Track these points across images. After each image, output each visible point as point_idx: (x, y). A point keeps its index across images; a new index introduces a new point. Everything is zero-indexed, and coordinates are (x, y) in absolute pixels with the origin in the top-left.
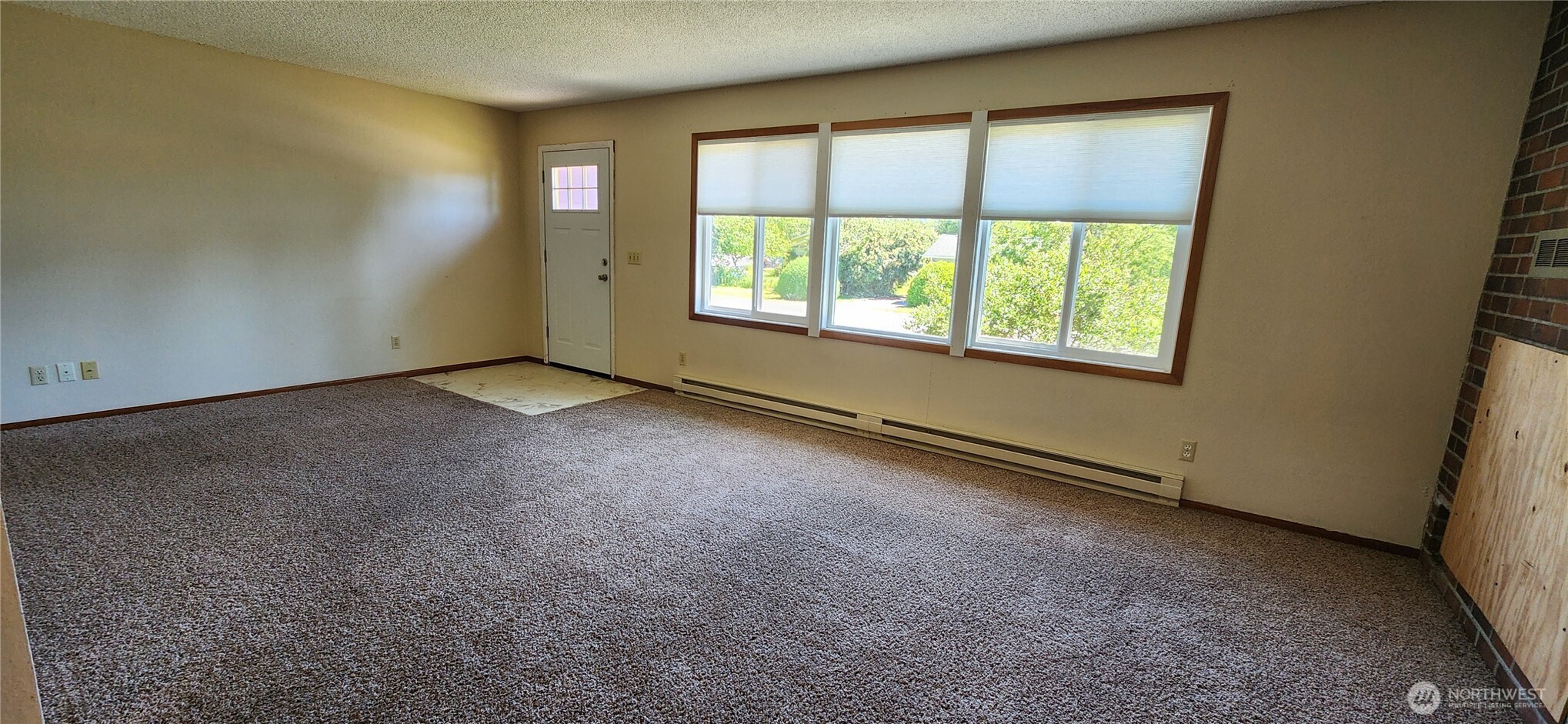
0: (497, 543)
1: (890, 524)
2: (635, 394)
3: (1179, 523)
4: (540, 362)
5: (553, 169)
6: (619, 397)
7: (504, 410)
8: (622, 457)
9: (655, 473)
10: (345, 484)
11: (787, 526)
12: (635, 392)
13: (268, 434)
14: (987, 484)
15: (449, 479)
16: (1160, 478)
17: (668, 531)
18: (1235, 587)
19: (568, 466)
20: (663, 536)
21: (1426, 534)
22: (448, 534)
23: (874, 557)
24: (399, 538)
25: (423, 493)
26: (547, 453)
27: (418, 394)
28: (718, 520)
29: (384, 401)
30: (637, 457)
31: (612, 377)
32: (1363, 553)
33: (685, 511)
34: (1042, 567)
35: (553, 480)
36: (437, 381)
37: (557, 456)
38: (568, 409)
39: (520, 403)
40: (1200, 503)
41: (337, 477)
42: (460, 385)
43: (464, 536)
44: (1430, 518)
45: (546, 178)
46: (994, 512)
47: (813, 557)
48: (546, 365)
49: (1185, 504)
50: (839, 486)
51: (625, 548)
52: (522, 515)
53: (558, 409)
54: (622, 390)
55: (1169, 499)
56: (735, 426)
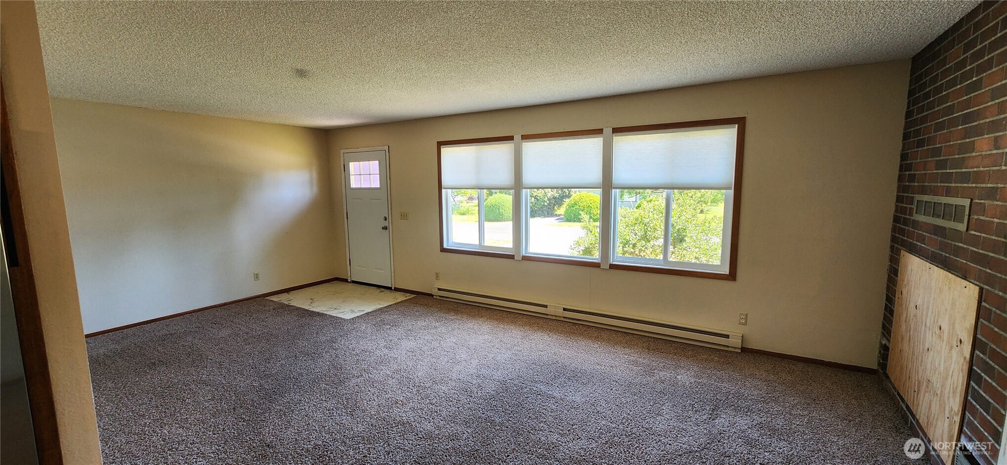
0: (346, 408)
1: (575, 376)
2: (409, 299)
3: (742, 362)
4: (346, 281)
5: (350, 163)
6: (399, 302)
7: (331, 316)
8: (409, 344)
9: (432, 353)
10: (245, 375)
11: (516, 382)
12: (408, 298)
13: (186, 344)
14: (628, 345)
15: (307, 366)
16: (729, 336)
17: (447, 391)
18: (776, 401)
19: (378, 353)
20: (444, 395)
21: (879, 361)
22: (316, 404)
23: (569, 398)
24: (286, 408)
25: (293, 377)
26: (364, 345)
27: (274, 309)
28: (474, 382)
29: (254, 316)
30: (419, 343)
31: (393, 288)
32: (846, 374)
33: (454, 377)
34: (666, 397)
35: (371, 363)
36: (283, 299)
37: (370, 346)
38: (370, 312)
39: (339, 310)
40: (752, 349)
41: (238, 371)
42: (299, 301)
43: (325, 404)
44: (880, 351)
45: (346, 168)
46: (636, 363)
47: (534, 401)
48: (349, 282)
49: (744, 350)
50: (542, 353)
51: (423, 405)
52: (357, 387)
53: (363, 313)
54: (400, 297)
55: (735, 348)
56: (474, 317)
